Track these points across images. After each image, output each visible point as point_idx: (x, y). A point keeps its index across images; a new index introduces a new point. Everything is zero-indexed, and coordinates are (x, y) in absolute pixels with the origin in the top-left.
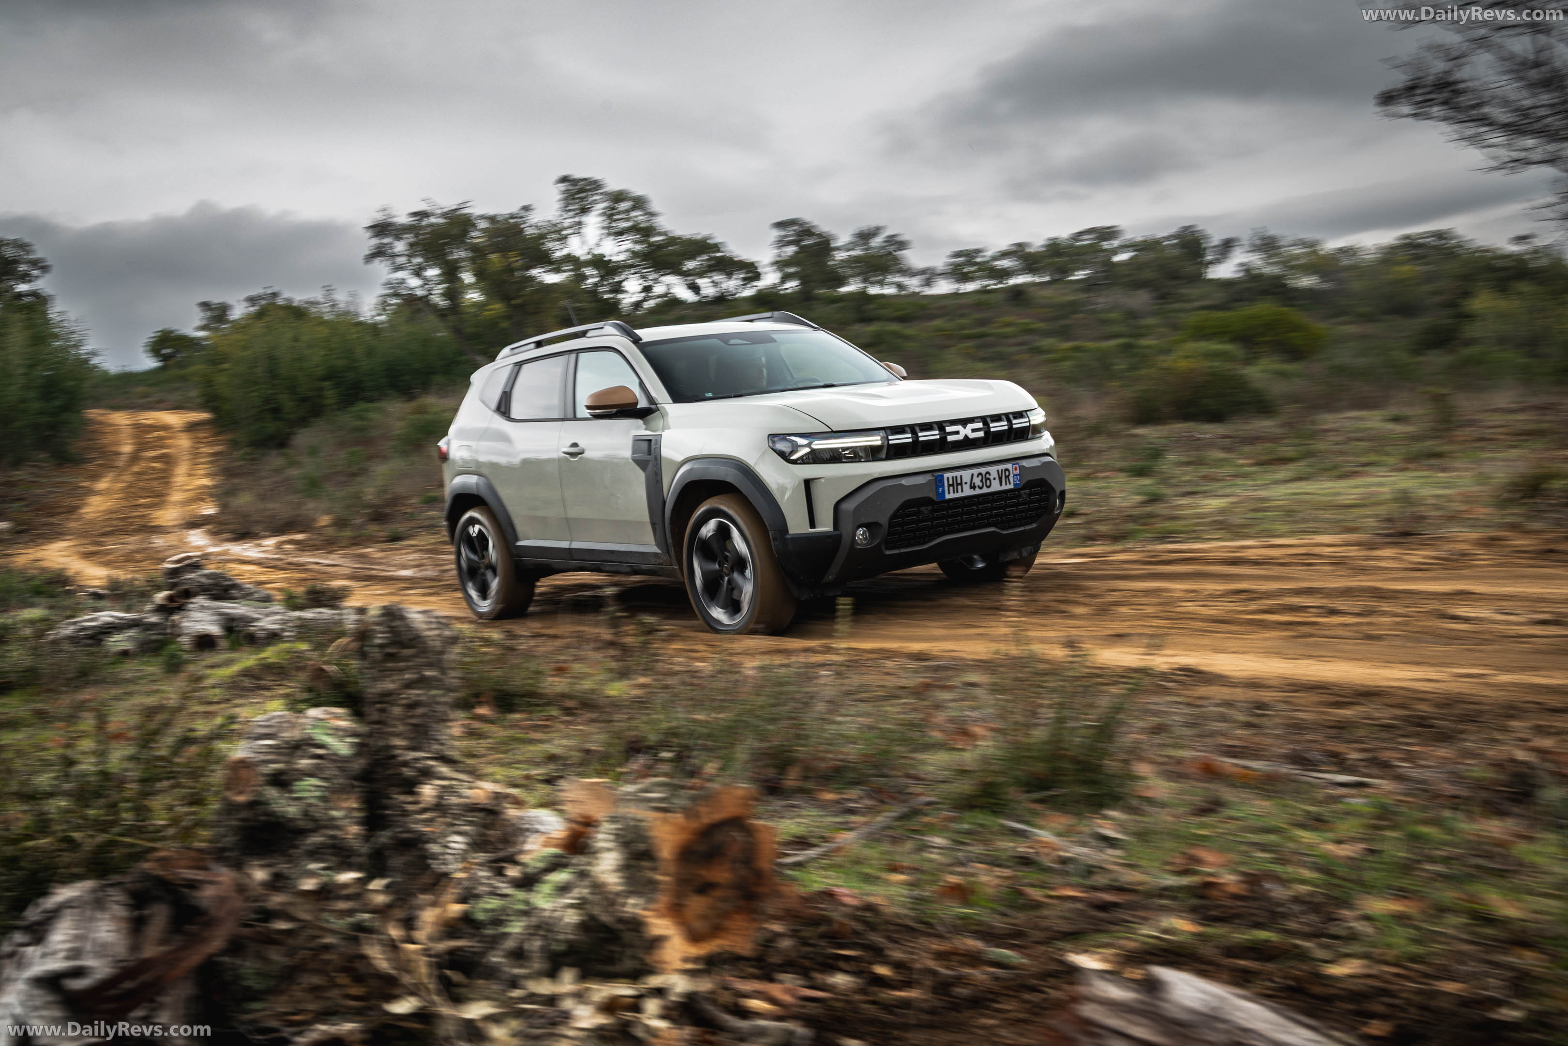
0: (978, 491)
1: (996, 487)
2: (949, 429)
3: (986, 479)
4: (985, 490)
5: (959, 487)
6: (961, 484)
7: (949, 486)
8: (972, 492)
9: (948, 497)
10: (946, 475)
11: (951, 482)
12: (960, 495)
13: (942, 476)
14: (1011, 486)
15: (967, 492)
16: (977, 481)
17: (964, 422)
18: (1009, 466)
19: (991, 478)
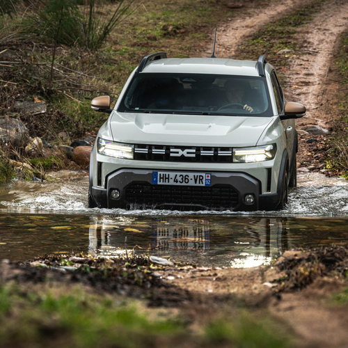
0: (179, 184)
1: (192, 183)
2: (172, 150)
3: (185, 179)
4: (184, 184)
5: (167, 180)
6: (168, 178)
7: (160, 178)
8: (175, 184)
9: (159, 183)
10: (159, 173)
11: (162, 176)
12: (167, 183)
13: (157, 173)
14: (204, 185)
15: (172, 183)
16: (179, 179)
17: (183, 148)
18: (203, 174)
19: (189, 178)
